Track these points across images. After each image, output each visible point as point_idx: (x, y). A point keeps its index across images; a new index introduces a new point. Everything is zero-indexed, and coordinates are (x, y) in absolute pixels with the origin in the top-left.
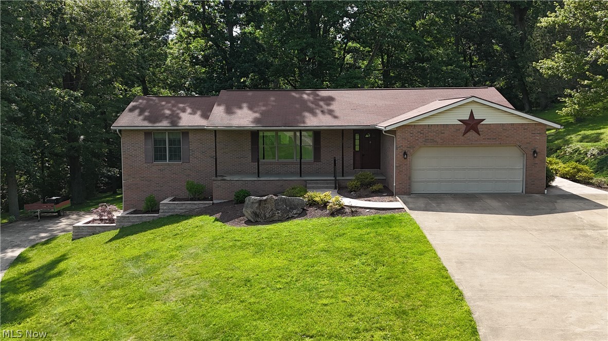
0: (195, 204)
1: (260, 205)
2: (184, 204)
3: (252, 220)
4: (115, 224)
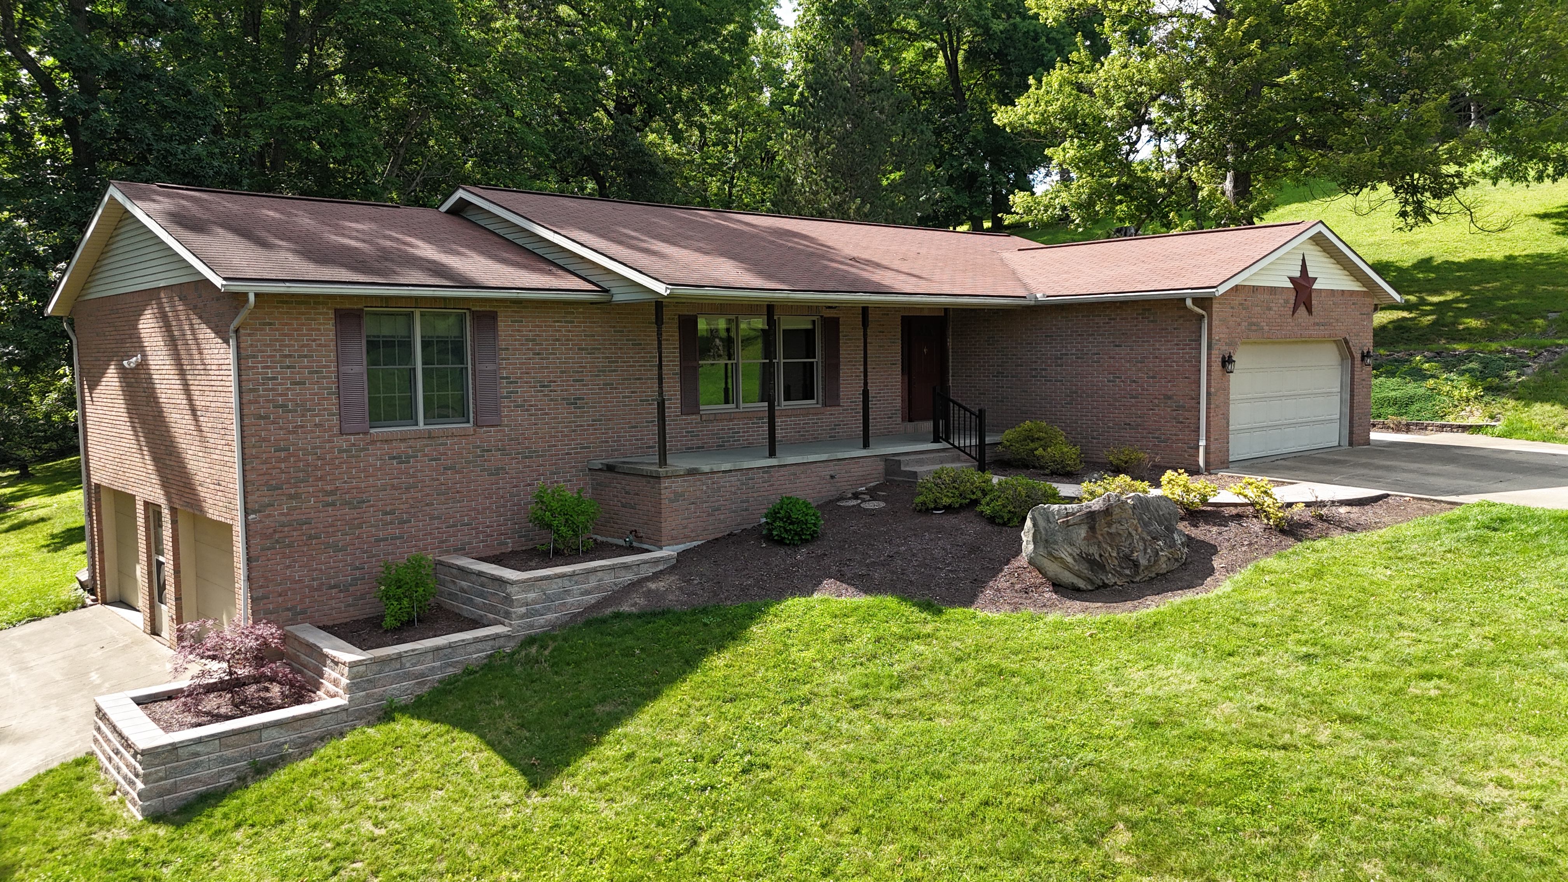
3: (1081, 584)
4: (342, 700)
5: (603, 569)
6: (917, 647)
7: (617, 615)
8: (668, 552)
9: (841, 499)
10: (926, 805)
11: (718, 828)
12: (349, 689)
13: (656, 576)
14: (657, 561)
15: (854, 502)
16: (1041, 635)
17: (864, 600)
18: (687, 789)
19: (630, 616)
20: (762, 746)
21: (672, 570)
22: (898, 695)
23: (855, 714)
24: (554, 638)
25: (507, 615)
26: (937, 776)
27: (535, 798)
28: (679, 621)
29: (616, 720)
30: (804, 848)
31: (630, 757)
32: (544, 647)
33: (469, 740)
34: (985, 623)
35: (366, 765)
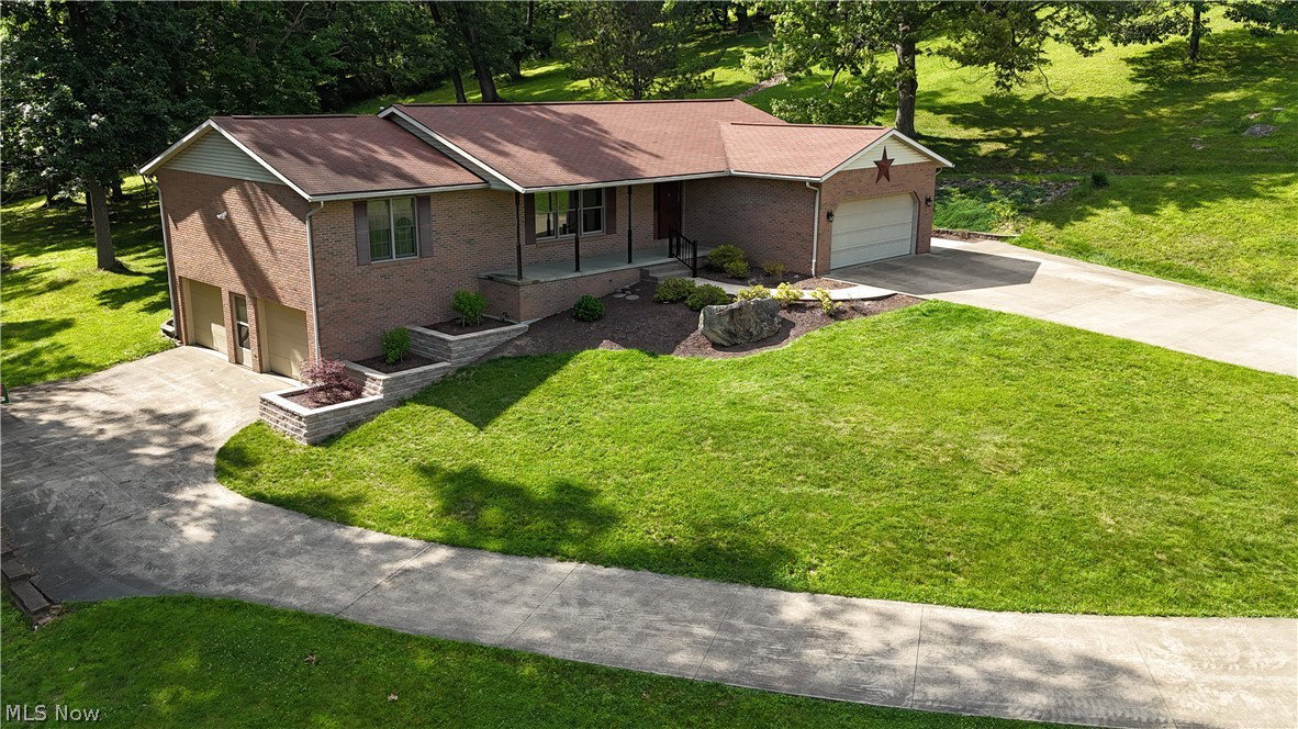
0: (504, 333)
1: (732, 317)
2: (489, 335)
3: (725, 344)
4: (381, 397)
5: (493, 334)
6: (646, 373)
7: (503, 358)
8: (523, 325)
9: (616, 293)
10: (640, 433)
11: (560, 442)
12: (382, 392)
13: (518, 338)
14: (519, 330)
15: (621, 296)
16: (700, 368)
17: (623, 351)
18: (546, 430)
19: (509, 358)
20: (575, 414)
21: (526, 334)
22: (634, 393)
23: (615, 401)
24: (474, 369)
25: (449, 357)
26: (646, 423)
27: (482, 434)
28: (534, 360)
29: (511, 404)
30: (593, 448)
31: (520, 419)
32: (469, 372)
33: (445, 413)
34: (678, 362)
35: (401, 423)
